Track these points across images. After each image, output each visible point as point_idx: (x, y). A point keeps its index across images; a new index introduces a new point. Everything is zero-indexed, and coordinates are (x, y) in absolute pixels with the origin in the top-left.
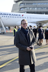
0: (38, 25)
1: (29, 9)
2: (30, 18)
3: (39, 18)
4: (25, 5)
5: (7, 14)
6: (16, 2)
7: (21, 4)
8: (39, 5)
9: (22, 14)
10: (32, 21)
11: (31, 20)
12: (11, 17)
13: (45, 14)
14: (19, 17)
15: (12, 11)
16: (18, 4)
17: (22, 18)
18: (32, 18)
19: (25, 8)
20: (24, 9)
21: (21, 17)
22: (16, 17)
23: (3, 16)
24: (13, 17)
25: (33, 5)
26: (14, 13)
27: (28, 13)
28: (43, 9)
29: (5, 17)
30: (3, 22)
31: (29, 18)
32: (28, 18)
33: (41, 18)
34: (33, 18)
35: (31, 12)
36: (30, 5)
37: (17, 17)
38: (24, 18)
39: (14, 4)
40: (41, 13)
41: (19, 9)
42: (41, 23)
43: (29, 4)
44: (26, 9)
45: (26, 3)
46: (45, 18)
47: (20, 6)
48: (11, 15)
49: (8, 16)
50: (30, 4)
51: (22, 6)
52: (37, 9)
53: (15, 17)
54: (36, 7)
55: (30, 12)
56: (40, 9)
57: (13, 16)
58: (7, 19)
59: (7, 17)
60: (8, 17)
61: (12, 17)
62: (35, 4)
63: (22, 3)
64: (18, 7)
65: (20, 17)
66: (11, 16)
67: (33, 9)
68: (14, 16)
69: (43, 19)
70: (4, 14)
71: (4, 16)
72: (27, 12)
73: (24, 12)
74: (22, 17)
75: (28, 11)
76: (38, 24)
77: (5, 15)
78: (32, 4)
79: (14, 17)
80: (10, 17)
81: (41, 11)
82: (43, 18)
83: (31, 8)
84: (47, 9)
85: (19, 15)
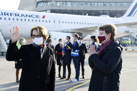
1: (55, 4)
2: (59, 22)
3: (76, 23)
10: (63, 29)
11: (60, 26)
12: (19, 20)
14: (36, 21)
17: (43, 21)
18: (63, 22)
19: (47, 2)
20: (45, 4)
21: (41, 19)
22: (29, 20)
24: (23, 20)
27: (53, 11)
28: (82, 4)
29: (5, 19)
31: (57, 22)
32: (54, 22)
34: (64, 22)
35: (60, 10)
37: (33, 20)
38: (46, 21)
40: (80, 12)
42: (81, 32)
44: (49, 3)
46: (88, 24)
48: (20, 15)
49: (11, 17)
52: (72, 4)
53: (27, 20)
55: (58, 11)
56: (76, 4)
57: (23, 18)
58: (10, 25)
59: (9, 19)
60: (13, 19)
61: (21, 20)
65: (38, 19)
66: (19, 18)
67: (65, 4)
68: (26, 18)
69: (84, 24)
72: (51, 10)
73: (46, 11)
74: (43, 19)
75: (54, 8)
79: (25, 20)
80: (17, 20)
81: (80, 9)
82: (86, 23)
83: (60, 3)
84: (91, 5)
85: (36, 16)
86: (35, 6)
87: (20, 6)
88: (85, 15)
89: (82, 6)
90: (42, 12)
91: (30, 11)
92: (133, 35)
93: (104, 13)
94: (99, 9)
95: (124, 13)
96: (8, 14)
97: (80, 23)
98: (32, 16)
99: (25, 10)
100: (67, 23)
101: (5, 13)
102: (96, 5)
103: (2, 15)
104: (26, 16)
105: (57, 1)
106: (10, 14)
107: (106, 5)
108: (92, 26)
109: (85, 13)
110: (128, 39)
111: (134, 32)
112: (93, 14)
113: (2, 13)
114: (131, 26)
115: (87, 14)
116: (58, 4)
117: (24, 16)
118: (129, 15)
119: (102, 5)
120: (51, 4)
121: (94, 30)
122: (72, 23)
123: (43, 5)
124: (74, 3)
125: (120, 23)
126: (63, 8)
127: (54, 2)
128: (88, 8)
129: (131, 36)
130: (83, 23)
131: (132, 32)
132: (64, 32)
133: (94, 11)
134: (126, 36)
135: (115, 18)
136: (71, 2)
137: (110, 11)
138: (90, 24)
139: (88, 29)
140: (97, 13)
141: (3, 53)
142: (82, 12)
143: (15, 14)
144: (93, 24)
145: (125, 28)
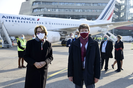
0: (62, 34)
2: (50, 24)
3: (62, 24)
4: (40, 4)
5: (13, 18)
7: (34, 3)
8: (62, 5)
10: (53, 29)
11: (51, 27)
12: (20, 22)
13: (71, 19)
14: (33, 22)
16: (30, 3)
17: (38, 23)
18: (52, 24)
19: (40, 8)
20: (39, 10)
21: (36, 21)
22: (27, 22)
23: (6, 21)
24: (23, 22)
25: (53, 4)
27: (45, 15)
28: (67, 11)
29: (10, 21)
30: (7, 30)
31: (48, 23)
32: (46, 23)
33: (63, 24)
34: (54, 24)
35: (50, 15)
36: (49, 5)
37: (30, 22)
38: (40, 23)
39: (22, 3)
40: (65, 17)
41: (32, 10)
42: (66, 31)
43: (46, 3)
44: (42, 10)
45: (42, 2)
46: (71, 25)
47: (33, 5)
48: (21, 18)
50: (49, 3)
51: (36, 5)
52: (59, 11)
53: (26, 22)
54: (57, 7)
55: (49, 16)
56: (63, 11)
57: (23, 20)
58: (13, 25)
59: (13, 21)
60: (16, 21)
61: (22, 22)
62: (55, 4)
63: (36, 2)
64: (30, 7)
65: (34, 21)
66: (20, 21)
67: (54, 10)
68: (25, 20)
70: (8, 17)
71: (8, 19)
72: (43, 15)
73: (40, 15)
74: (38, 21)
75: (46, 13)
76: (62, 32)
77: (11, 19)
78: (51, 3)
79: (24, 22)
80: (19, 22)
81: (65, 14)
82: (69, 25)
83: (50, 10)
84: (73, 11)
85: (32, 19)
86: (31, 12)
87: (20, 12)
88: (69, 18)
89: (67, 12)
90: (37, 16)
91: (28, 15)
92: (104, 33)
93: (83, 17)
94: (79, 14)
95: (98, 17)
96: (11, 18)
97: (65, 24)
98: (29, 19)
99: (24, 15)
100: (56, 24)
101: (9, 17)
102: (77, 11)
103: (8, 18)
104: (25, 19)
105: (48, 8)
106: (13, 17)
107: (84, 11)
108: (74, 26)
109: (69, 17)
110: (100, 36)
111: (104, 31)
112: (75, 18)
113: (7, 17)
114: (102, 27)
115: (71, 18)
116: (49, 10)
117: (23, 19)
118: (101, 19)
119: (82, 11)
120: (44, 10)
121: (76, 30)
122: (59, 24)
123: (38, 11)
124: (60, 9)
125: (95, 24)
126: (53, 13)
127: (46, 9)
128: (71, 13)
129: (102, 34)
130: (67, 25)
131: (103, 31)
132: (53, 31)
133: (76, 16)
134: (99, 34)
135: (91, 21)
136: (59, 9)
137: (87, 15)
138: (72, 25)
139: (71, 29)
140: (78, 17)
141: (8, 47)
142: (67, 16)
143: (17, 17)
144: (75, 25)
145: (98, 28)
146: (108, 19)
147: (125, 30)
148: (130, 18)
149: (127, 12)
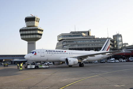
0: (79, 60)
3: (79, 54)
4: (67, 43)
6: (59, 41)
8: (79, 42)
9: (65, 50)
10: (73, 56)
13: (85, 50)
14: (62, 53)
15: (56, 48)
19: (67, 45)
21: (64, 53)
22: (59, 53)
23: (48, 53)
25: (74, 42)
26: (57, 50)
27: (70, 49)
28: (83, 45)
31: (71, 54)
34: (74, 54)
36: (72, 43)
38: (66, 53)
39: (57, 43)
41: (62, 46)
44: (68, 46)
47: (63, 44)
49: (52, 52)
51: (65, 44)
54: (76, 44)
57: (57, 52)
58: (51, 55)
59: (51, 53)
60: (53, 53)
61: (56, 53)
62: (76, 42)
63: (64, 42)
66: (55, 52)
71: (49, 52)
73: (67, 49)
76: (79, 58)
79: (57, 53)
80: (54, 53)
81: (82, 47)
82: (84, 54)
84: (86, 45)
85: (62, 51)
96: (50, 51)
105: (71, 45)
118: (103, 50)
119: (91, 45)
123: (66, 47)
124: (79, 45)
126: (74, 47)
128: (85, 47)
130: (82, 54)
137: (95, 47)
140: (89, 49)
146: (107, 50)
147: (119, 55)
148: (120, 48)
149: (118, 44)
